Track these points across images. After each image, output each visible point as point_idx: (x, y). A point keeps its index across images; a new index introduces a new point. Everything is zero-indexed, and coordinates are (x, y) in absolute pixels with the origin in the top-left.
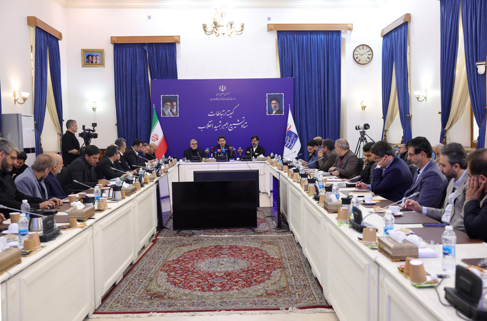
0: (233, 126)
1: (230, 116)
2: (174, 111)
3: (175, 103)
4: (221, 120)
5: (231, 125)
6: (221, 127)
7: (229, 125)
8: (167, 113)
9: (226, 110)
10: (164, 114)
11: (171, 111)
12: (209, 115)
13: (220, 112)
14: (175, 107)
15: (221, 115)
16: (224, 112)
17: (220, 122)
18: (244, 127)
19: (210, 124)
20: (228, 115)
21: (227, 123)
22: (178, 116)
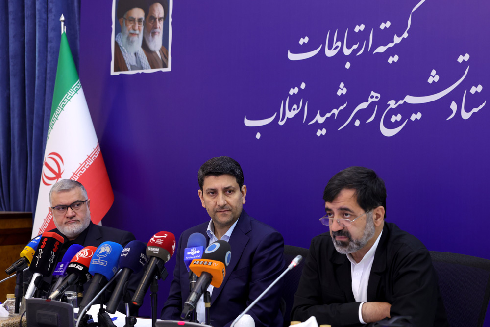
0: (407, 110)
1: (390, 52)
2: (156, 44)
3: (159, 11)
4: (346, 77)
5: (392, 104)
6: (344, 115)
7: (382, 104)
8: (129, 59)
9: (372, 25)
10: (121, 64)
11: (145, 46)
12: (292, 57)
13: (340, 38)
14: (160, 25)
15: (347, 52)
16: (364, 35)
17: (342, 90)
18: (466, 115)
19: (294, 100)
20: (381, 49)
21: (375, 96)
22: (169, 69)
